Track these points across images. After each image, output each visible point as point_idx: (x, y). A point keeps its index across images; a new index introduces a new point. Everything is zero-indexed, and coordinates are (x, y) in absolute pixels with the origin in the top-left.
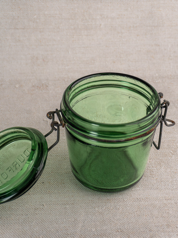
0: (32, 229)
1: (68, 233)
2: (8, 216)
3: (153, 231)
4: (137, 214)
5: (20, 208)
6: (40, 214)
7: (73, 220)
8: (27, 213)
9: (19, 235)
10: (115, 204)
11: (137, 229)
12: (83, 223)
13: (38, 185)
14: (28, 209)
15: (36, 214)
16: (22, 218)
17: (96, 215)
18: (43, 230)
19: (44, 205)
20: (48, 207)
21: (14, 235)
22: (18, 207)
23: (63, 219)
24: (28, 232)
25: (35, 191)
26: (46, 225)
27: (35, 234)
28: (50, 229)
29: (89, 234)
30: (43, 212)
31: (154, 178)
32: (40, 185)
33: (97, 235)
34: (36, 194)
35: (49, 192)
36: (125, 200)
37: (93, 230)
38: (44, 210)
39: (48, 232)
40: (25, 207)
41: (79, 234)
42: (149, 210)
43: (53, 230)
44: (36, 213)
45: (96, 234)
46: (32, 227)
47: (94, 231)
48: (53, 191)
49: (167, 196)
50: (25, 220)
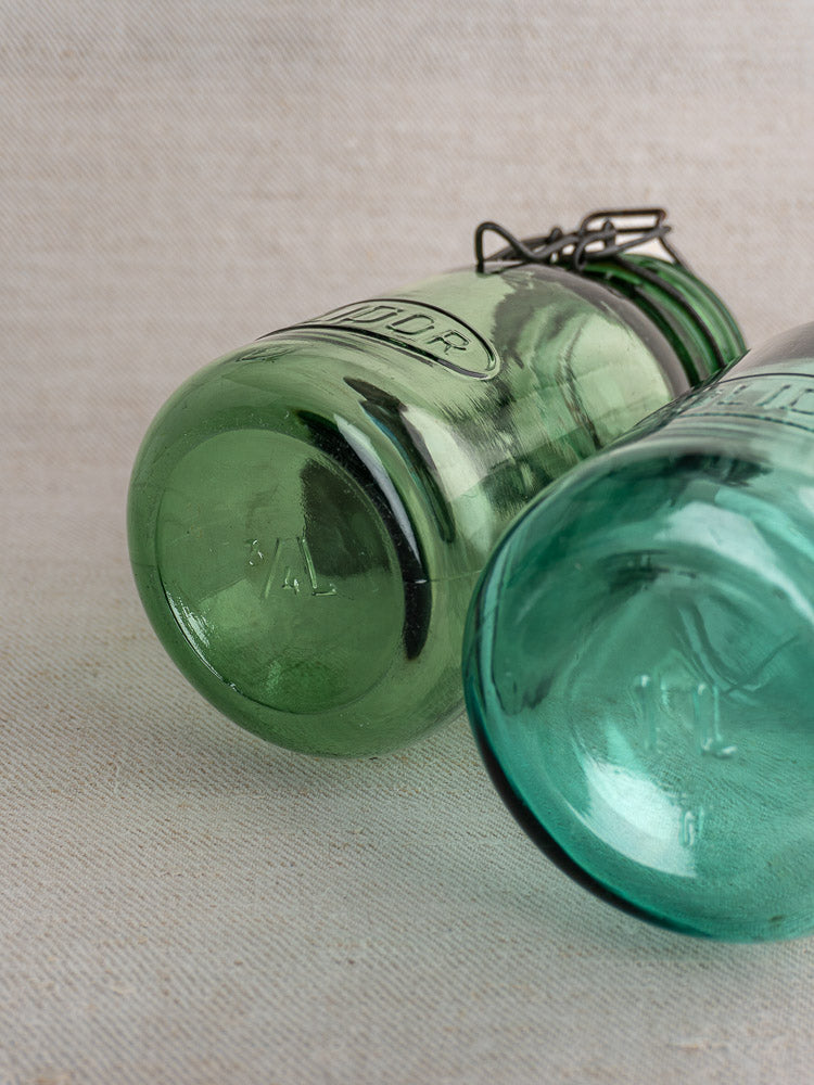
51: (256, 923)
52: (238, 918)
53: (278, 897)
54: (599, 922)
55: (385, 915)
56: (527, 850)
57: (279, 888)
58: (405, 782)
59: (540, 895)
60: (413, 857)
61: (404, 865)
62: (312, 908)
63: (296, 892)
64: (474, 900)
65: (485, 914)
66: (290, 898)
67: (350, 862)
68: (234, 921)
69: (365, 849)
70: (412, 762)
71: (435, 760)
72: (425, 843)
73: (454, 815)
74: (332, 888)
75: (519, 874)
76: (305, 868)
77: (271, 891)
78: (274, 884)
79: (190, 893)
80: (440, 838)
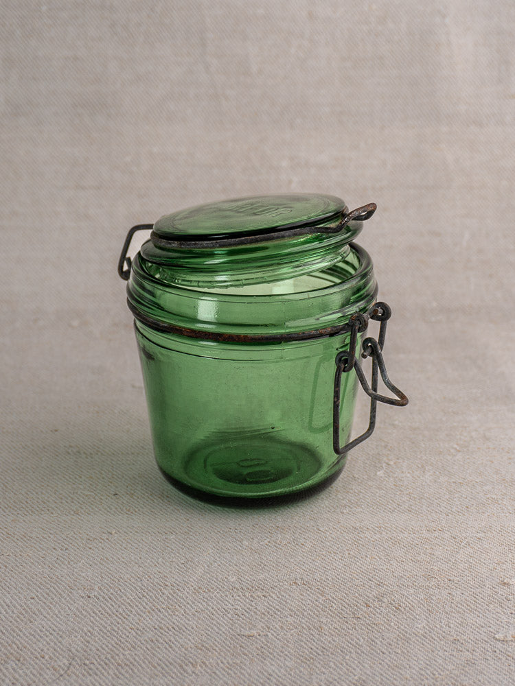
0: (74, 573)
1: (167, 584)
2: (18, 551)
3: (387, 586)
4: (349, 554)
5: (52, 536)
6: (101, 549)
7: (182, 561)
8: (66, 546)
9: (41, 583)
10: (296, 536)
11: (345, 581)
12: (208, 566)
13: (101, 499)
14: (70, 539)
15: (90, 548)
16: (53, 554)
17: (244, 553)
18: (102, 577)
19: (111, 534)
20: (121, 536)
21: (28, 583)
22: (45, 536)
23: (158, 558)
24: (66, 578)
25: (93, 509)
26: (111, 569)
27: (82, 582)
28: (122, 576)
29: (220, 587)
30: (108, 544)
31: (402, 491)
32: (106, 499)
33: (242, 588)
34: (95, 514)
35: (129, 511)
36: (321, 529)
37: (232, 580)
38: (112, 543)
39: (115, 579)
40: (63, 536)
41: (195, 586)
42: (382, 548)
43: (128, 576)
44: (91, 546)
45: (237, 586)
46: (75, 570)
47: (233, 582)
48: (139, 510)
49: (432, 524)
50: (59, 557)
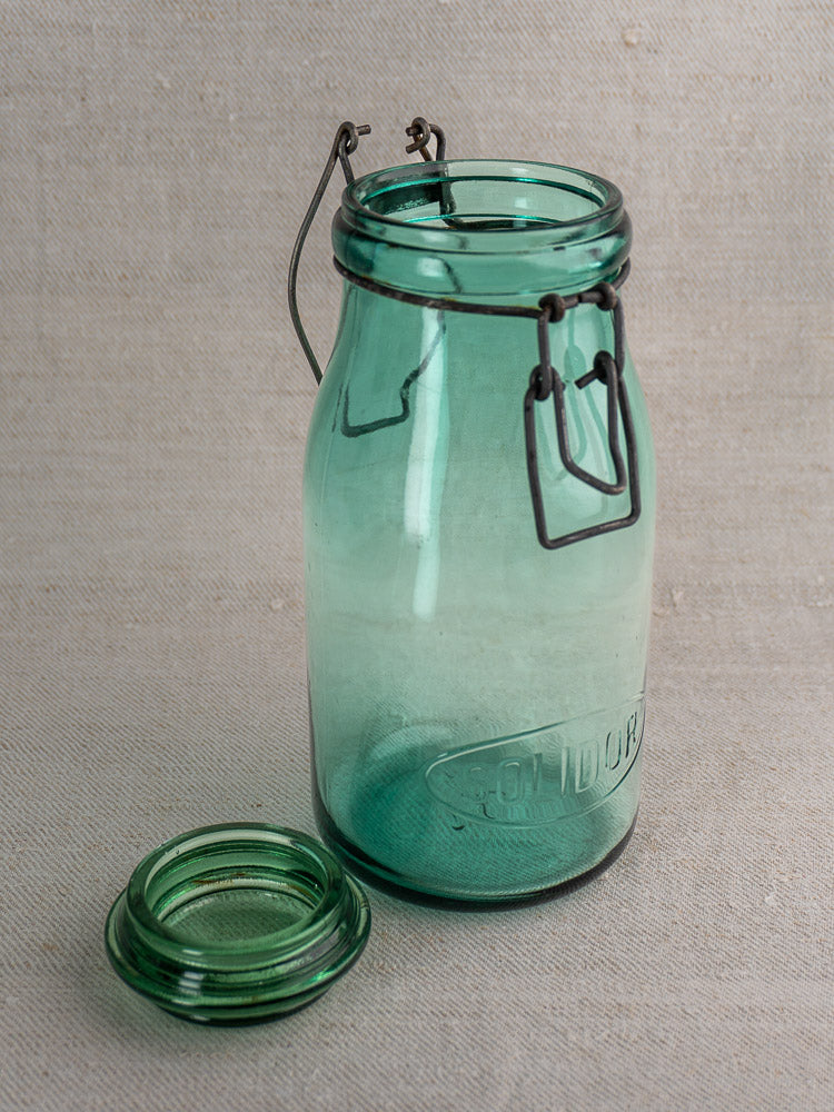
51: (257, 1106)
52: (243, 1101)
53: (276, 1078)
54: (533, 1104)
55: (362, 1097)
56: (478, 1030)
57: (278, 1069)
58: (384, 959)
59: (487, 1077)
60: (386, 1037)
61: (379, 1045)
62: (303, 1090)
63: (291, 1074)
64: (433, 1082)
65: (440, 1095)
66: (285, 1078)
67: (336, 1043)
68: (240, 1104)
69: (347, 1028)
70: (391, 938)
71: (409, 936)
72: (397, 1022)
73: (422, 994)
74: (321, 1070)
75: (471, 1055)
76: (299, 1048)
77: (271, 1072)
78: (273, 1065)
79: (206, 1075)
80: (409, 1017)
